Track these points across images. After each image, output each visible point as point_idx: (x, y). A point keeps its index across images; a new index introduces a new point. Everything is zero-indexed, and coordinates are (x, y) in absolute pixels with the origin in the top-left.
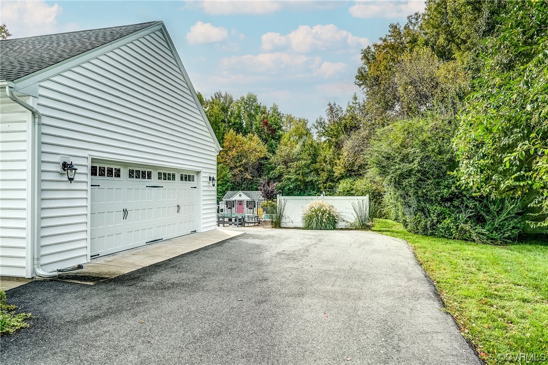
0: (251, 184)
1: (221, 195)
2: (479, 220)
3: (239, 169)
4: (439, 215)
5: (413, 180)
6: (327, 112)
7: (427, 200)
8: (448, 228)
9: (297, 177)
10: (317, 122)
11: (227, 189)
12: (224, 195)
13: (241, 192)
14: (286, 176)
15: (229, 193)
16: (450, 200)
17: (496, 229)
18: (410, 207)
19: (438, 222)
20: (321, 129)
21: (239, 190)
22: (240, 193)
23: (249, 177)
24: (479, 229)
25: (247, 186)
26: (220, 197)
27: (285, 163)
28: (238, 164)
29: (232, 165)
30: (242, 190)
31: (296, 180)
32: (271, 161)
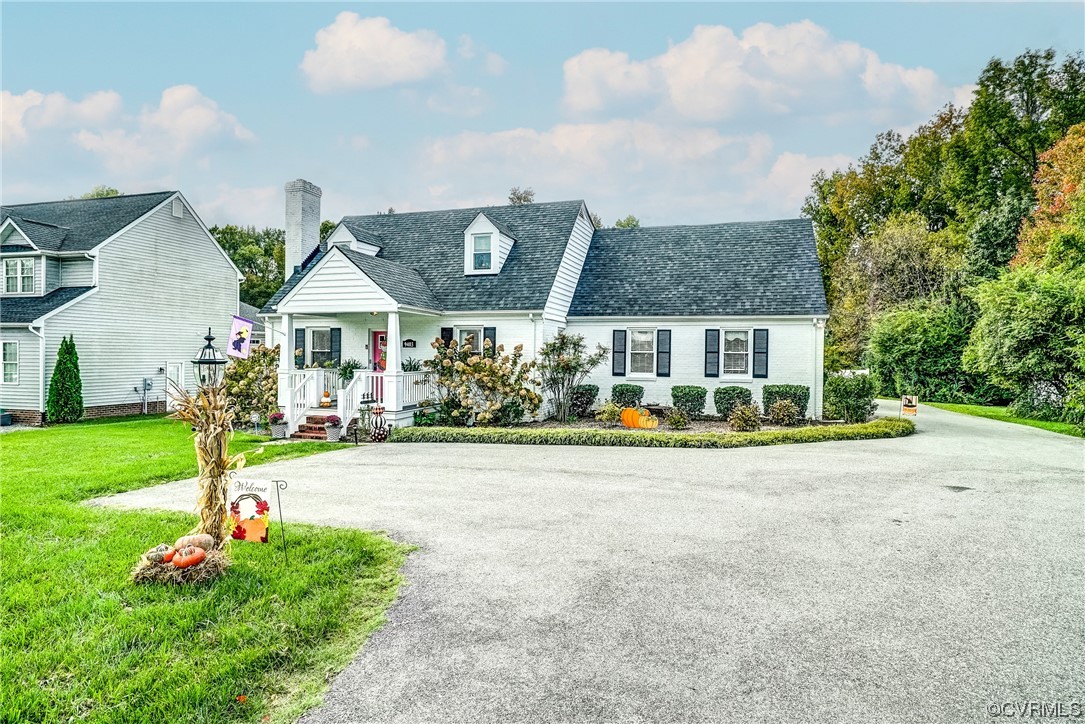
2: (968, 389)
4: (936, 386)
5: (915, 358)
7: (926, 375)
8: (944, 396)
16: (946, 374)
17: (981, 396)
18: (910, 380)
19: (936, 391)
24: (968, 395)
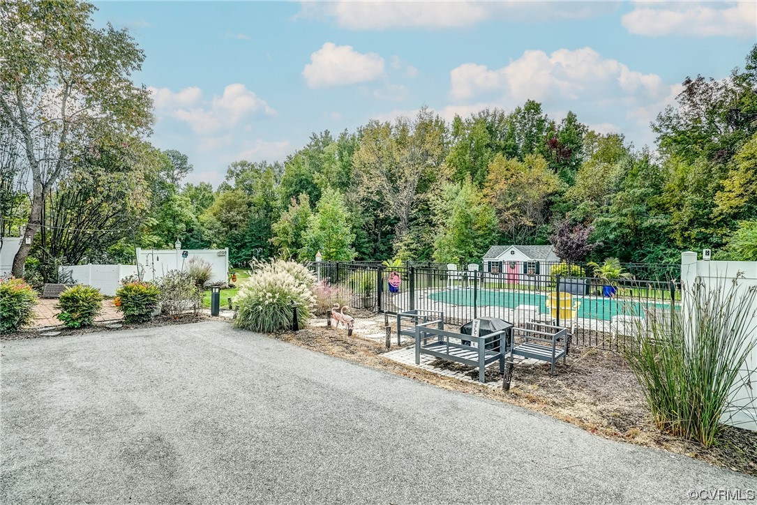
0: (532, 234)
1: (481, 251)
3: (511, 211)
6: (679, 99)
9: (621, 219)
10: (660, 118)
11: (492, 243)
12: (485, 252)
13: (513, 248)
14: (601, 219)
15: (494, 248)
20: (669, 130)
21: (512, 243)
22: (512, 250)
23: (529, 224)
25: (525, 239)
26: (479, 255)
27: (595, 197)
28: (510, 204)
29: (500, 206)
30: (516, 244)
31: (620, 225)
32: (567, 195)
